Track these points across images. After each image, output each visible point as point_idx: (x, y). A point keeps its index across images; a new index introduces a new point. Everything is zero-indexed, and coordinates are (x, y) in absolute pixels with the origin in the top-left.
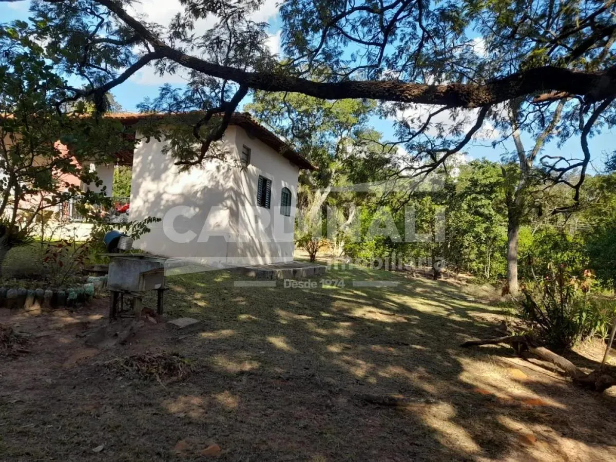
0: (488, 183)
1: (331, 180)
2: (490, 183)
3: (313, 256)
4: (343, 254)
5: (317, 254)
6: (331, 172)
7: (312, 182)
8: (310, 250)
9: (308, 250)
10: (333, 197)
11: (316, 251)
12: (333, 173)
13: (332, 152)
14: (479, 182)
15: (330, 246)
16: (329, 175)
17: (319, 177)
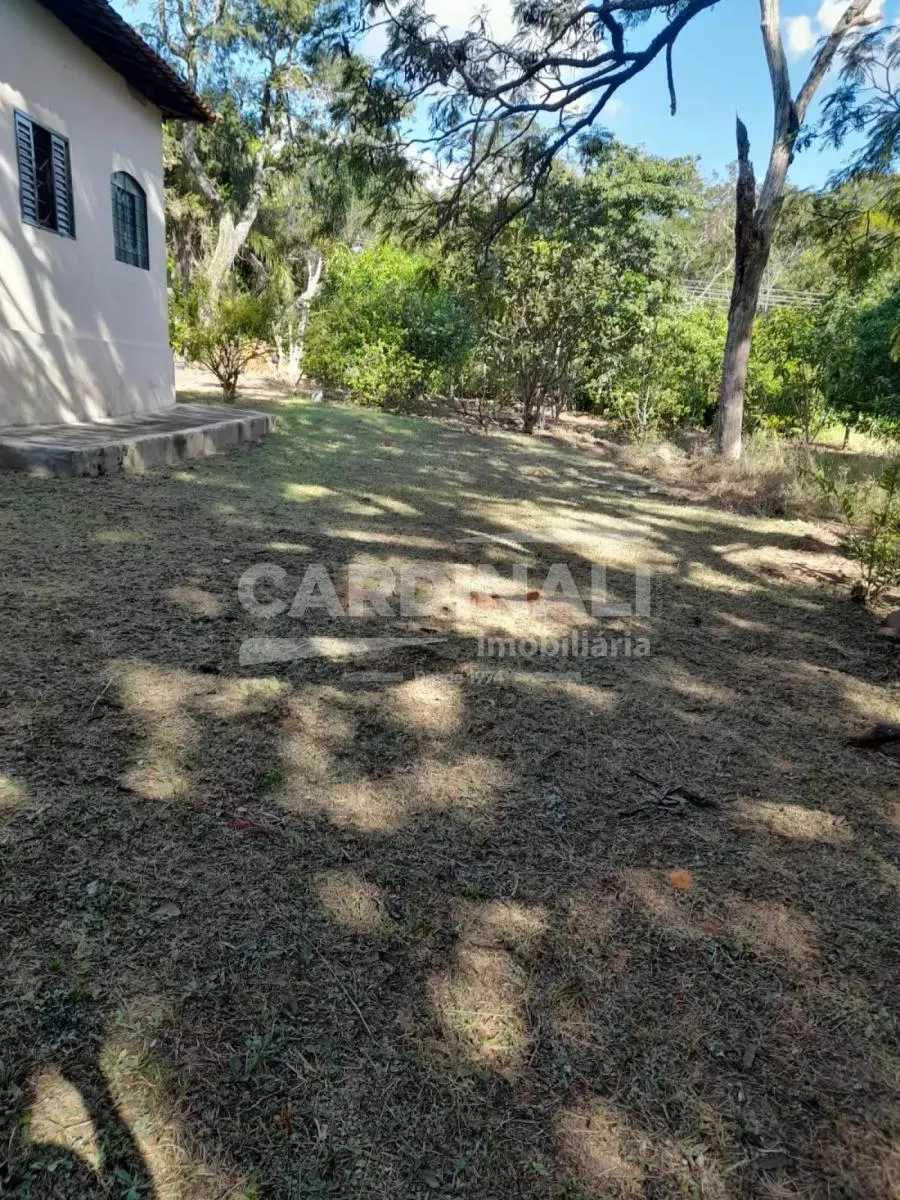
0: (624, 196)
1: (257, 186)
2: (629, 196)
3: (229, 386)
4: (304, 377)
5: (241, 380)
6: (255, 163)
7: (208, 190)
8: (222, 370)
9: (216, 369)
10: (264, 233)
11: (236, 373)
12: (260, 168)
13: (251, 108)
14: (604, 195)
15: (269, 359)
16: (251, 172)
17: (224, 177)
